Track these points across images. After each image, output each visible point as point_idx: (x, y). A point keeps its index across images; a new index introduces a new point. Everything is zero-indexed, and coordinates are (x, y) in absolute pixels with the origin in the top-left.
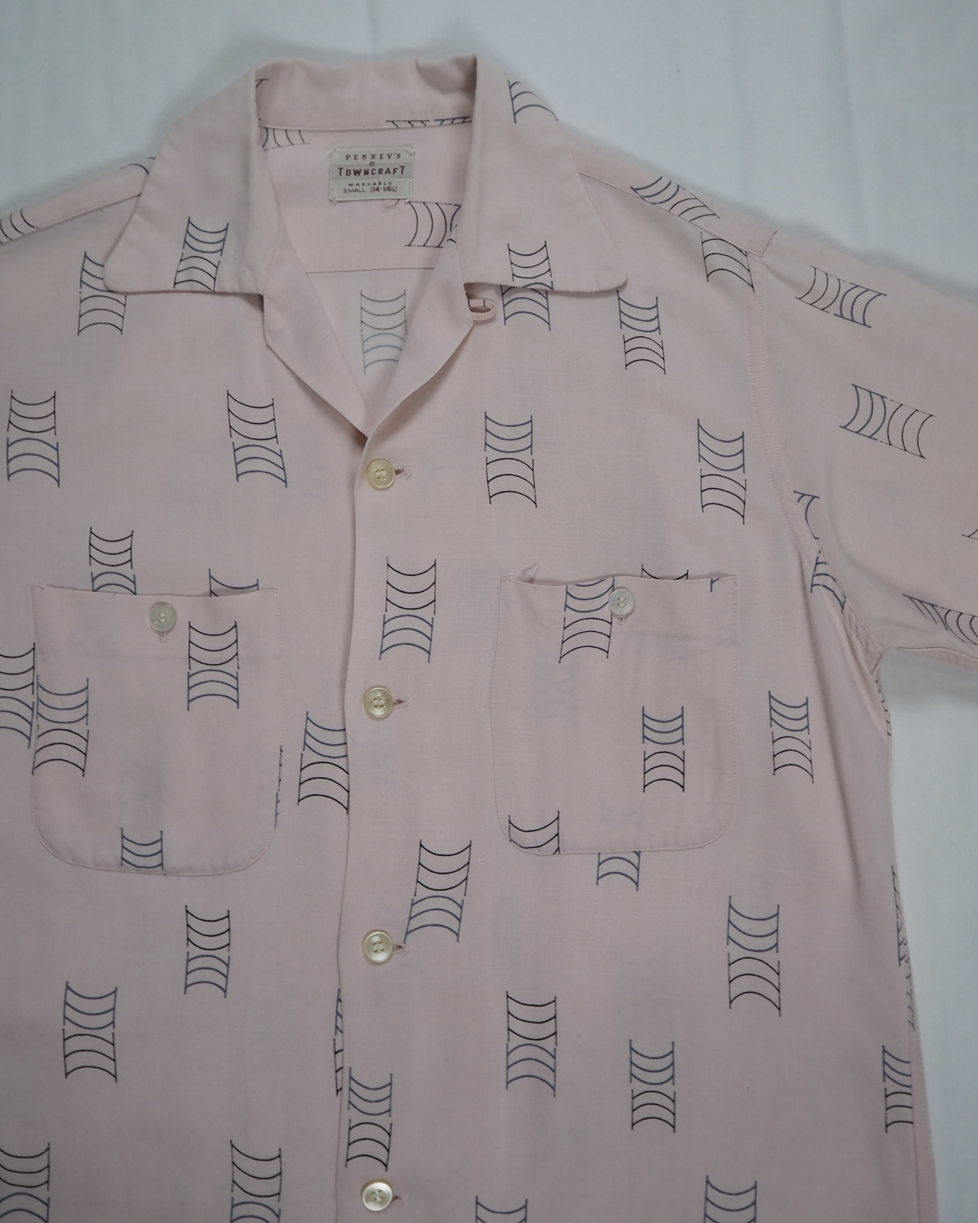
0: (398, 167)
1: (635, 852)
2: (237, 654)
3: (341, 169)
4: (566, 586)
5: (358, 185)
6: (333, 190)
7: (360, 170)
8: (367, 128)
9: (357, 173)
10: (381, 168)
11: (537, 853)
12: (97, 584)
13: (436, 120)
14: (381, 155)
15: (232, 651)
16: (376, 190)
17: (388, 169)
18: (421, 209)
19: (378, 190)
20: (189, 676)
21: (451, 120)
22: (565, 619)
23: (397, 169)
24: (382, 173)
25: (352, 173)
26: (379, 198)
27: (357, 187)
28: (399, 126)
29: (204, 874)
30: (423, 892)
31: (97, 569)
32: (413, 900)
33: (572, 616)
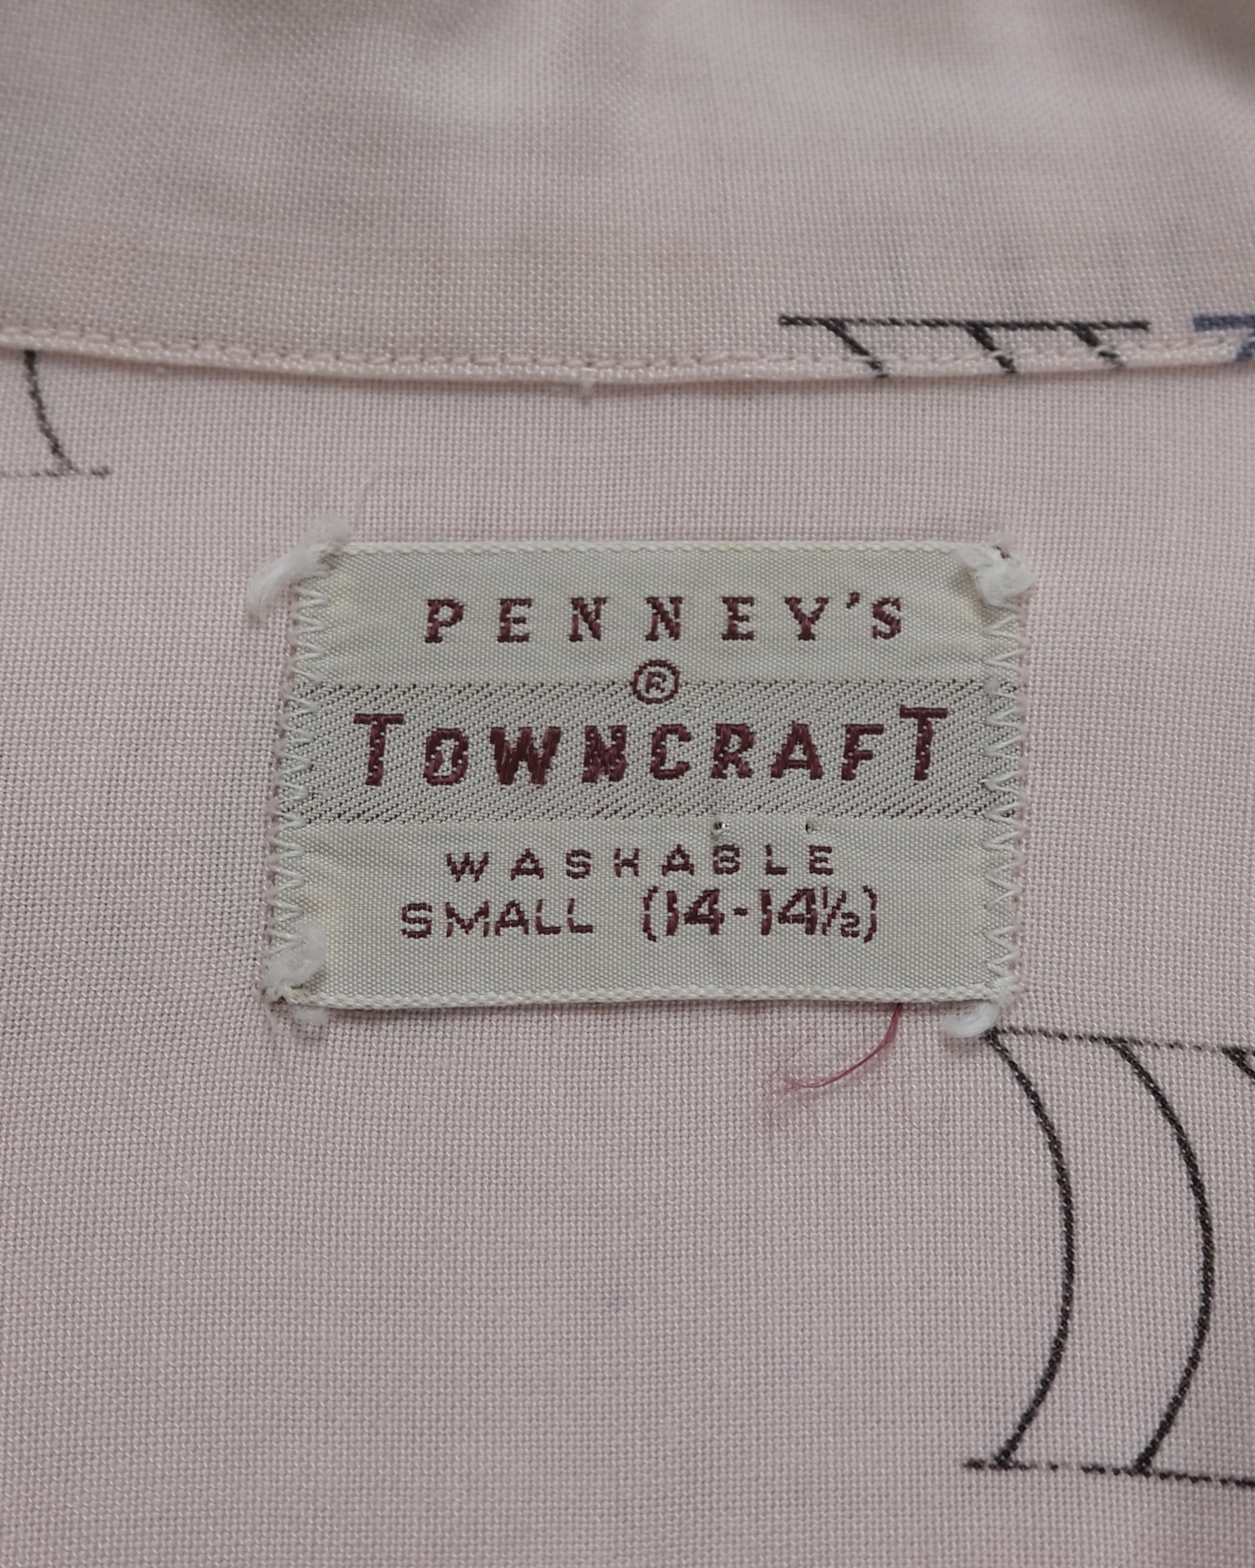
0: (888, 717)
5: (528, 865)
6: (305, 907)
7: (554, 736)
8: (609, 374)
13: (1204, 323)
14: (731, 603)
16: (693, 917)
17: (799, 734)
19: (714, 922)
23: (878, 730)
24: (745, 773)
25: (482, 756)
26: (720, 993)
27: (526, 890)
28: (895, 366)
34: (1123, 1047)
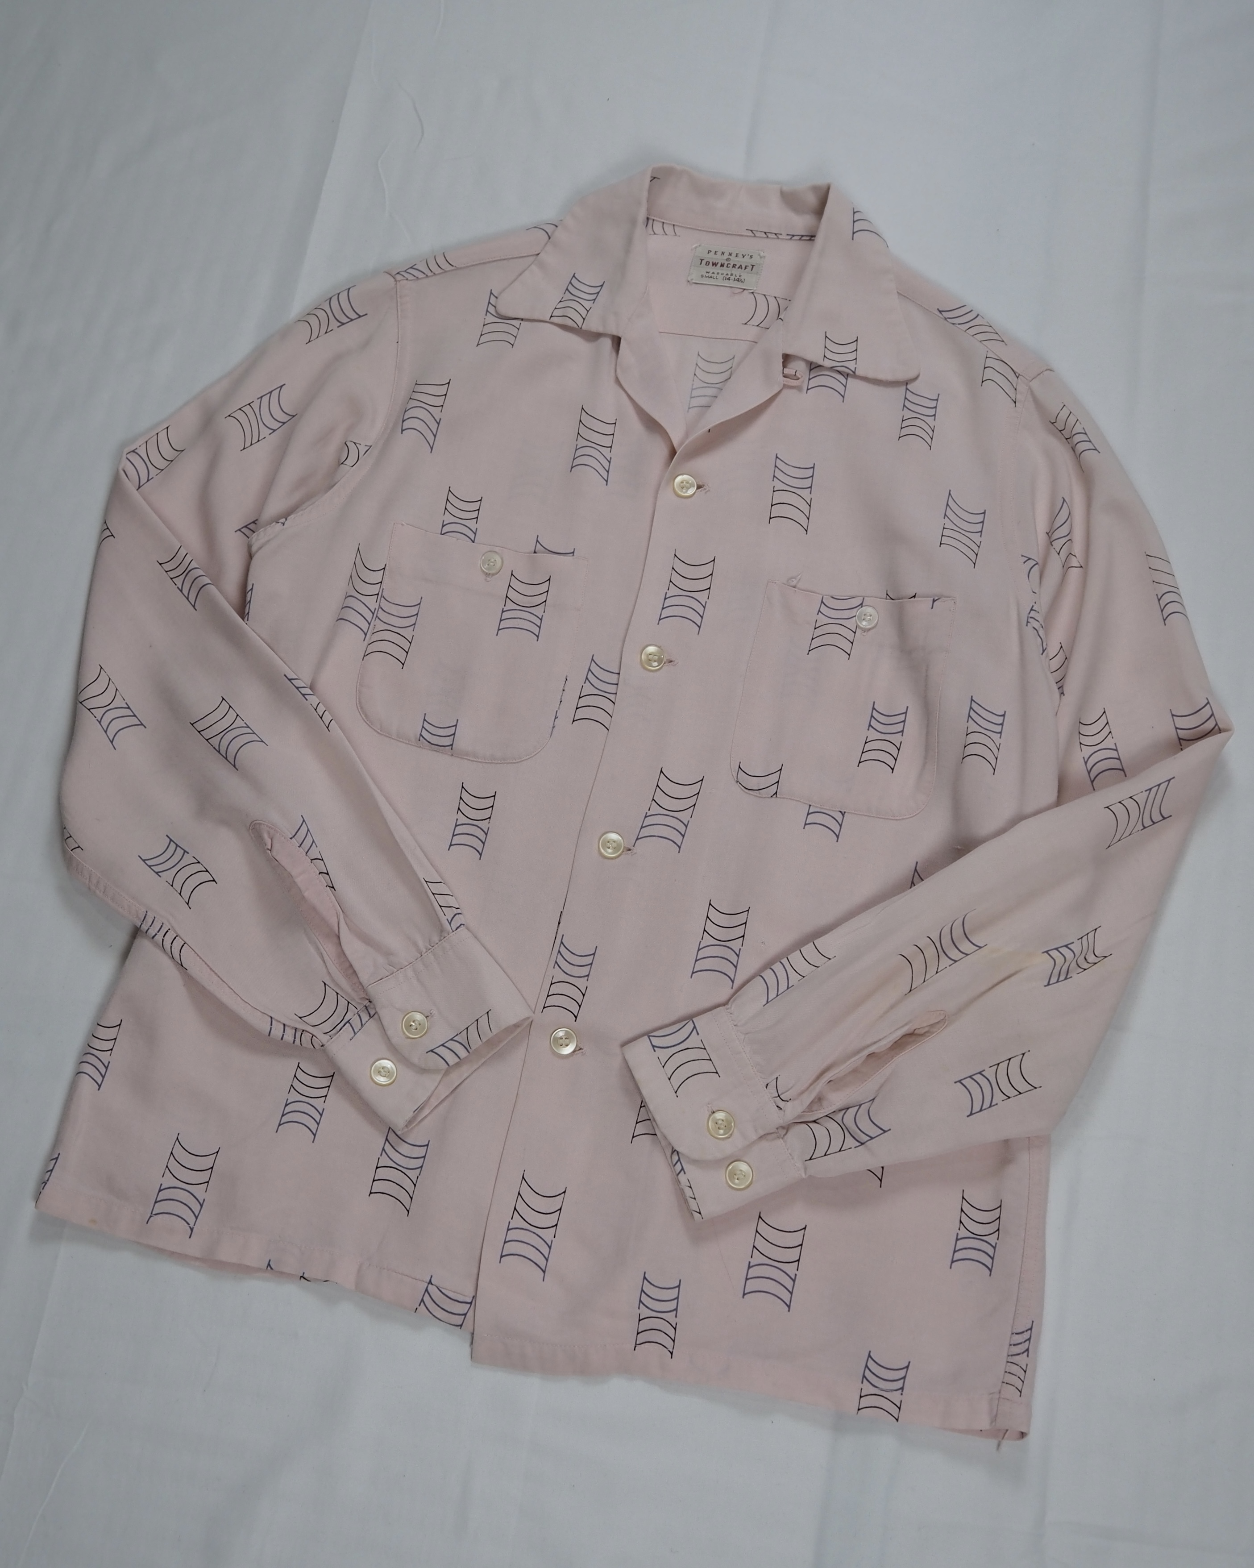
0: (749, 265)
1: (841, 812)
2: (545, 601)
3: (702, 260)
4: (822, 596)
5: (713, 273)
6: (692, 274)
7: (718, 263)
8: (729, 233)
9: (714, 264)
10: (735, 263)
11: (758, 795)
12: (445, 529)
13: (787, 235)
14: (737, 254)
15: (542, 598)
16: (728, 279)
17: (741, 266)
18: (761, 300)
19: (729, 280)
20: (503, 612)
21: (800, 237)
22: (816, 621)
24: (735, 268)
25: (711, 264)
26: (728, 286)
27: (713, 275)
28: (756, 235)
29: (483, 761)
30: (655, 809)
31: (448, 518)
32: (647, 813)
33: (822, 620)
34: (765, 295)
